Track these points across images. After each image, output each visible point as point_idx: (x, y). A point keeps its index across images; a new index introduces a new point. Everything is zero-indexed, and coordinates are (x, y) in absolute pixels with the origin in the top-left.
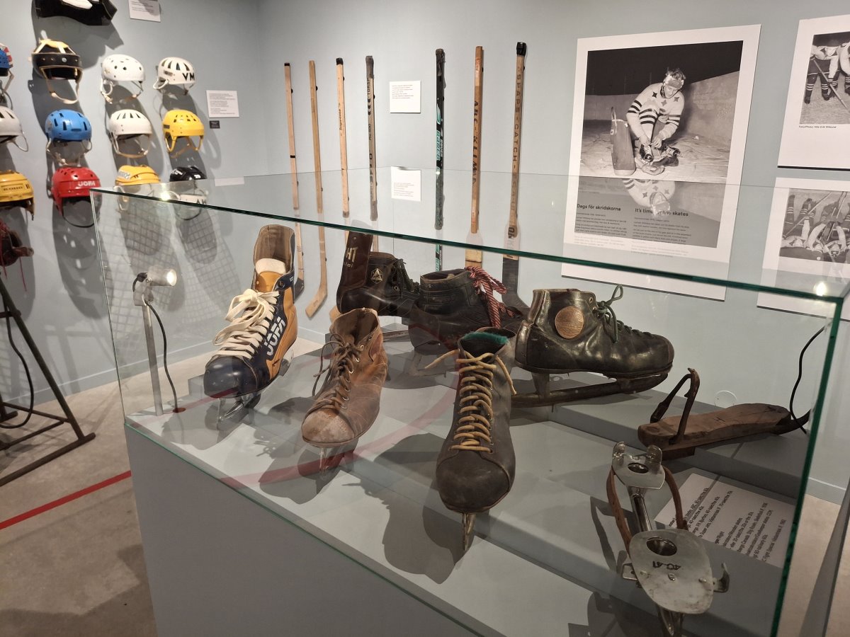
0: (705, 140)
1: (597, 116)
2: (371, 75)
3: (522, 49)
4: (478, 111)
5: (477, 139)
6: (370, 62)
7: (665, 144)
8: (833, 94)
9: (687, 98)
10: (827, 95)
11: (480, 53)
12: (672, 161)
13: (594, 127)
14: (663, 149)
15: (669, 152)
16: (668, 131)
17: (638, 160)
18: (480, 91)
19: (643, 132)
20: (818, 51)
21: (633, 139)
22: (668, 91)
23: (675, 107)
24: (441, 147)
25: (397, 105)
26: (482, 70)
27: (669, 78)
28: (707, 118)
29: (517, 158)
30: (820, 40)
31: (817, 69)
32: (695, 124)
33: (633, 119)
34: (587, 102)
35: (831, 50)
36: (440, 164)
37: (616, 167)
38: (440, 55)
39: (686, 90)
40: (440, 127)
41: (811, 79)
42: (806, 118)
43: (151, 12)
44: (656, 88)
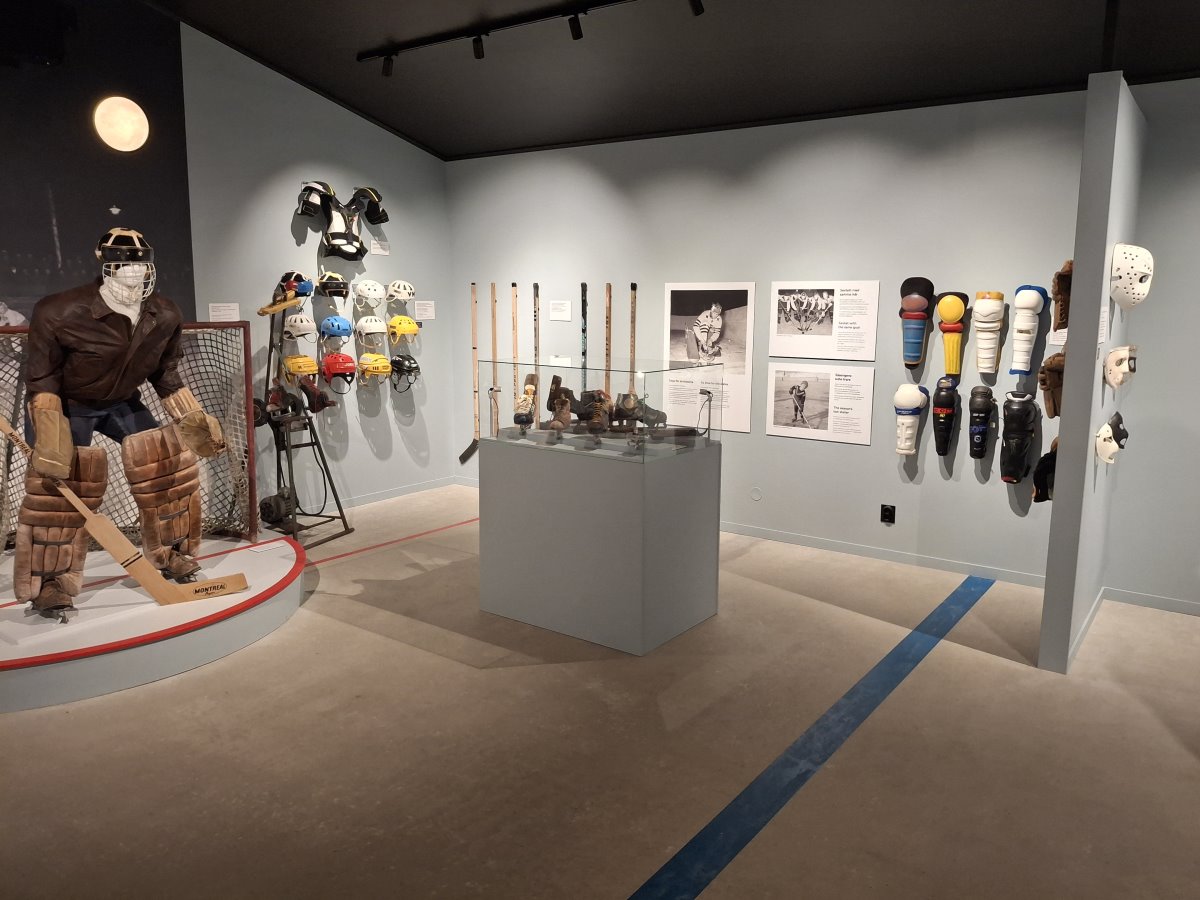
0: (733, 342)
1: (677, 328)
2: (536, 295)
3: (634, 287)
4: (608, 322)
5: (608, 339)
6: (536, 287)
7: (714, 344)
8: (790, 319)
9: (723, 319)
10: (788, 320)
11: (609, 287)
12: (718, 354)
13: (676, 334)
14: (713, 347)
15: (716, 349)
16: (715, 337)
17: (701, 353)
18: (609, 309)
19: (702, 337)
20: (781, 297)
21: (697, 341)
22: (714, 315)
23: (718, 324)
24: (585, 343)
25: (555, 316)
26: (610, 297)
27: (714, 307)
28: (734, 330)
29: (633, 351)
30: (782, 292)
31: (782, 306)
32: (728, 333)
33: (697, 330)
34: (671, 319)
35: (786, 297)
36: (584, 354)
37: (689, 358)
38: (584, 287)
39: (722, 314)
40: (584, 331)
41: (780, 311)
42: (779, 331)
43: (384, 249)
44: (707, 313)
